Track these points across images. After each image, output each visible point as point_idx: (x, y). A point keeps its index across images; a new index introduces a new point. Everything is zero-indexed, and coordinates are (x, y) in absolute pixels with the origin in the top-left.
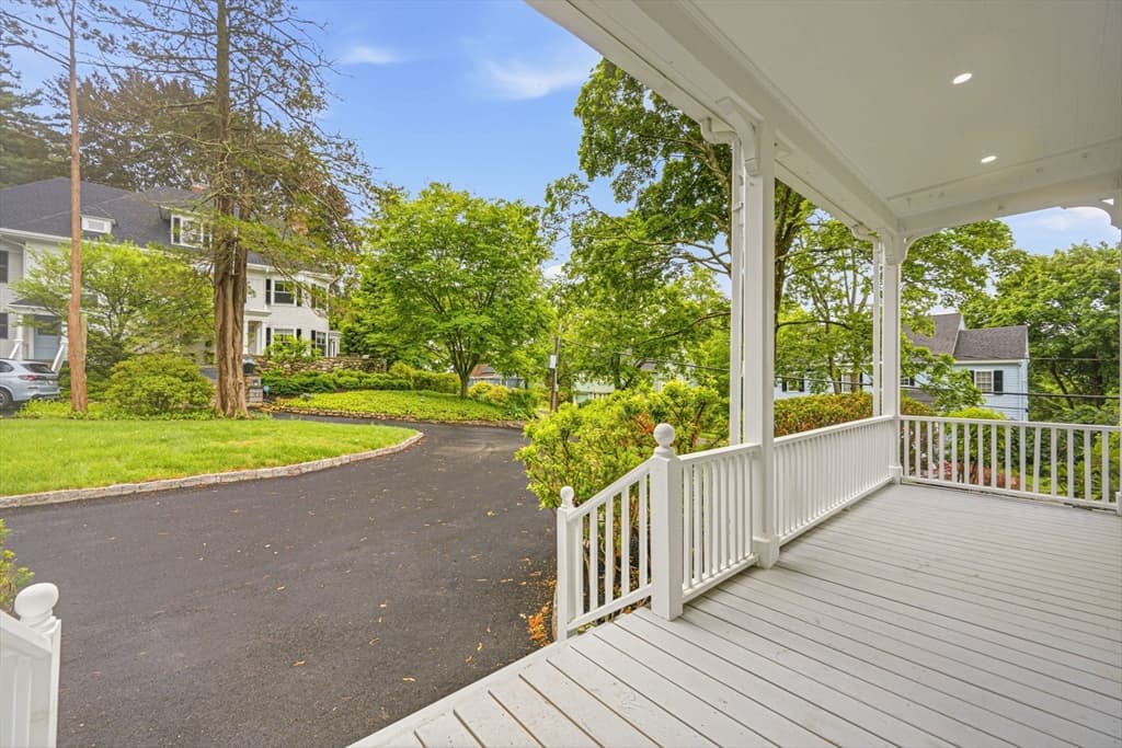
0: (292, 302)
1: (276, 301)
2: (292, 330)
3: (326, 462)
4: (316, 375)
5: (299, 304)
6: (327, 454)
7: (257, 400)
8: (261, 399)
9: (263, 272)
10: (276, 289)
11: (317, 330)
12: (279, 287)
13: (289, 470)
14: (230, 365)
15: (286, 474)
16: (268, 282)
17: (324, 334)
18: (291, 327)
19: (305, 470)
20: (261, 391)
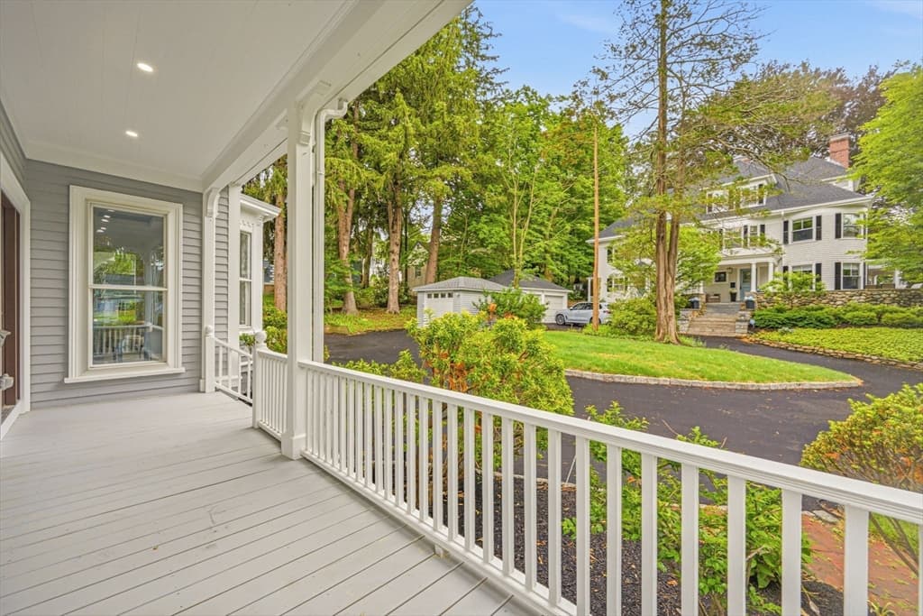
0: (811, 238)
1: (794, 239)
2: (811, 266)
3: (641, 379)
4: (822, 309)
5: (819, 237)
6: (645, 373)
7: (742, 331)
8: (746, 331)
9: (779, 216)
10: (794, 229)
11: (842, 261)
12: (797, 225)
13: (604, 377)
14: (663, 302)
15: (601, 379)
16: (786, 223)
17: (858, 265)
18: (810, 263)
19: (617, 380)
20: (746, 324)
